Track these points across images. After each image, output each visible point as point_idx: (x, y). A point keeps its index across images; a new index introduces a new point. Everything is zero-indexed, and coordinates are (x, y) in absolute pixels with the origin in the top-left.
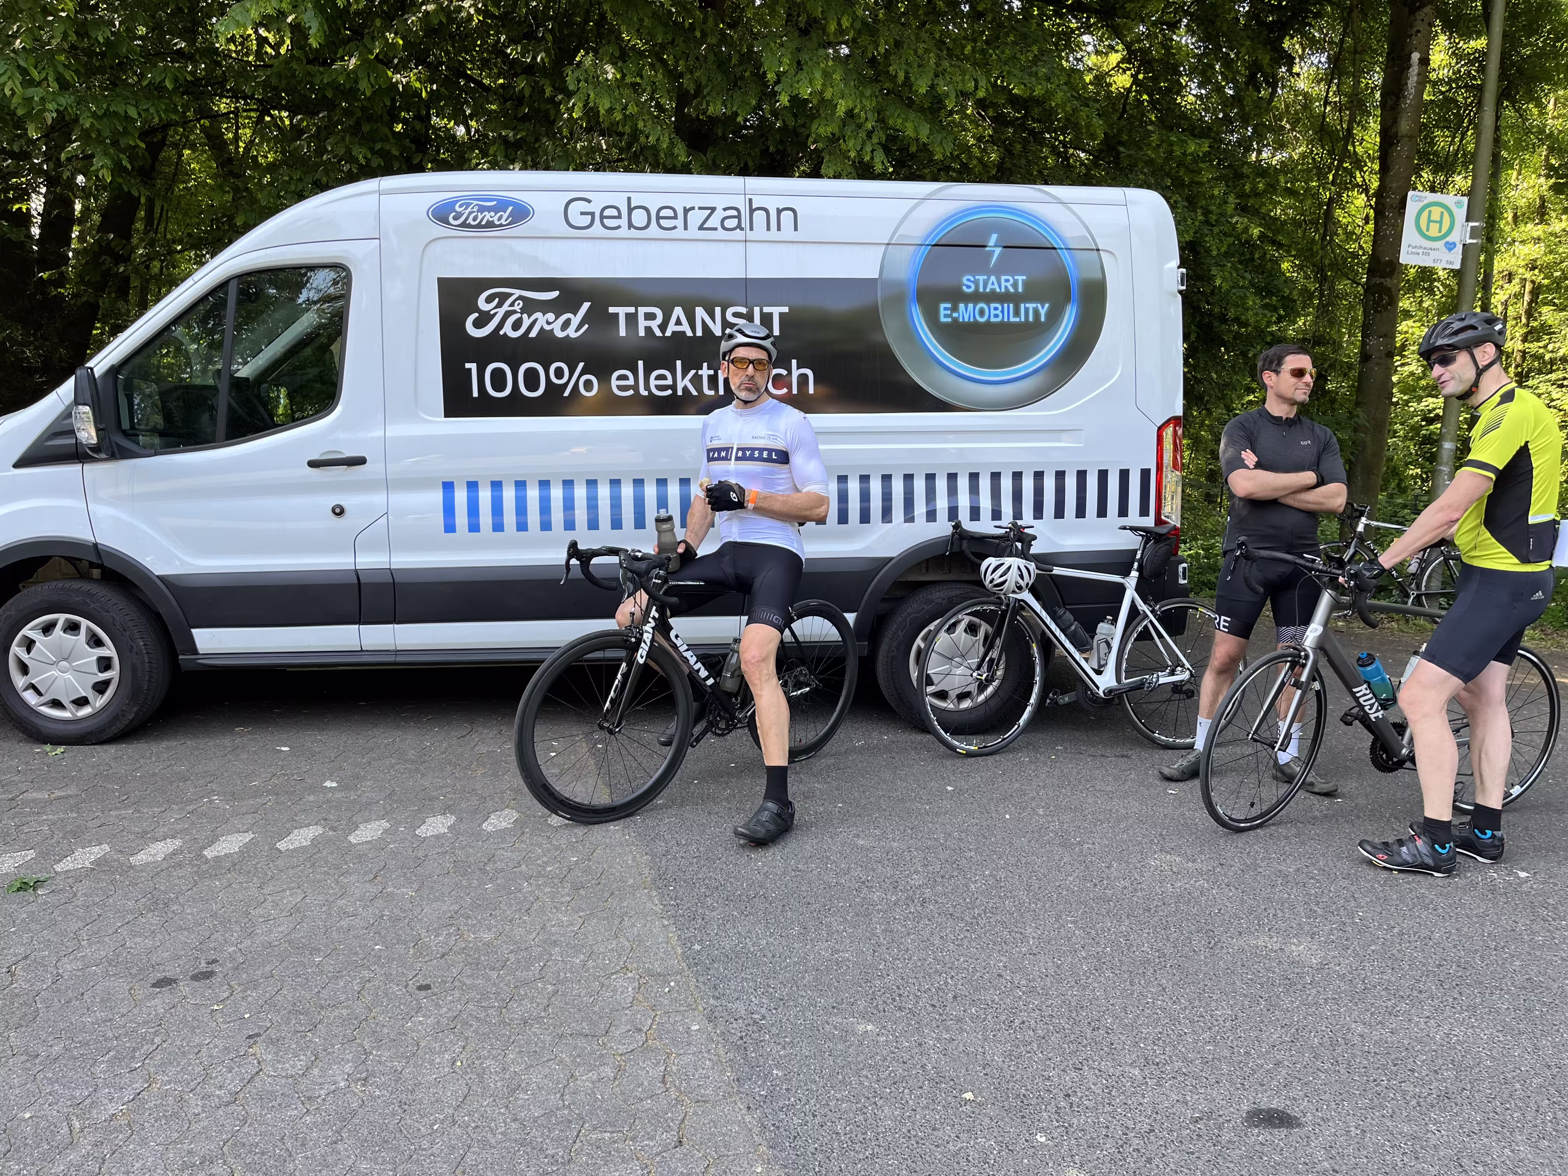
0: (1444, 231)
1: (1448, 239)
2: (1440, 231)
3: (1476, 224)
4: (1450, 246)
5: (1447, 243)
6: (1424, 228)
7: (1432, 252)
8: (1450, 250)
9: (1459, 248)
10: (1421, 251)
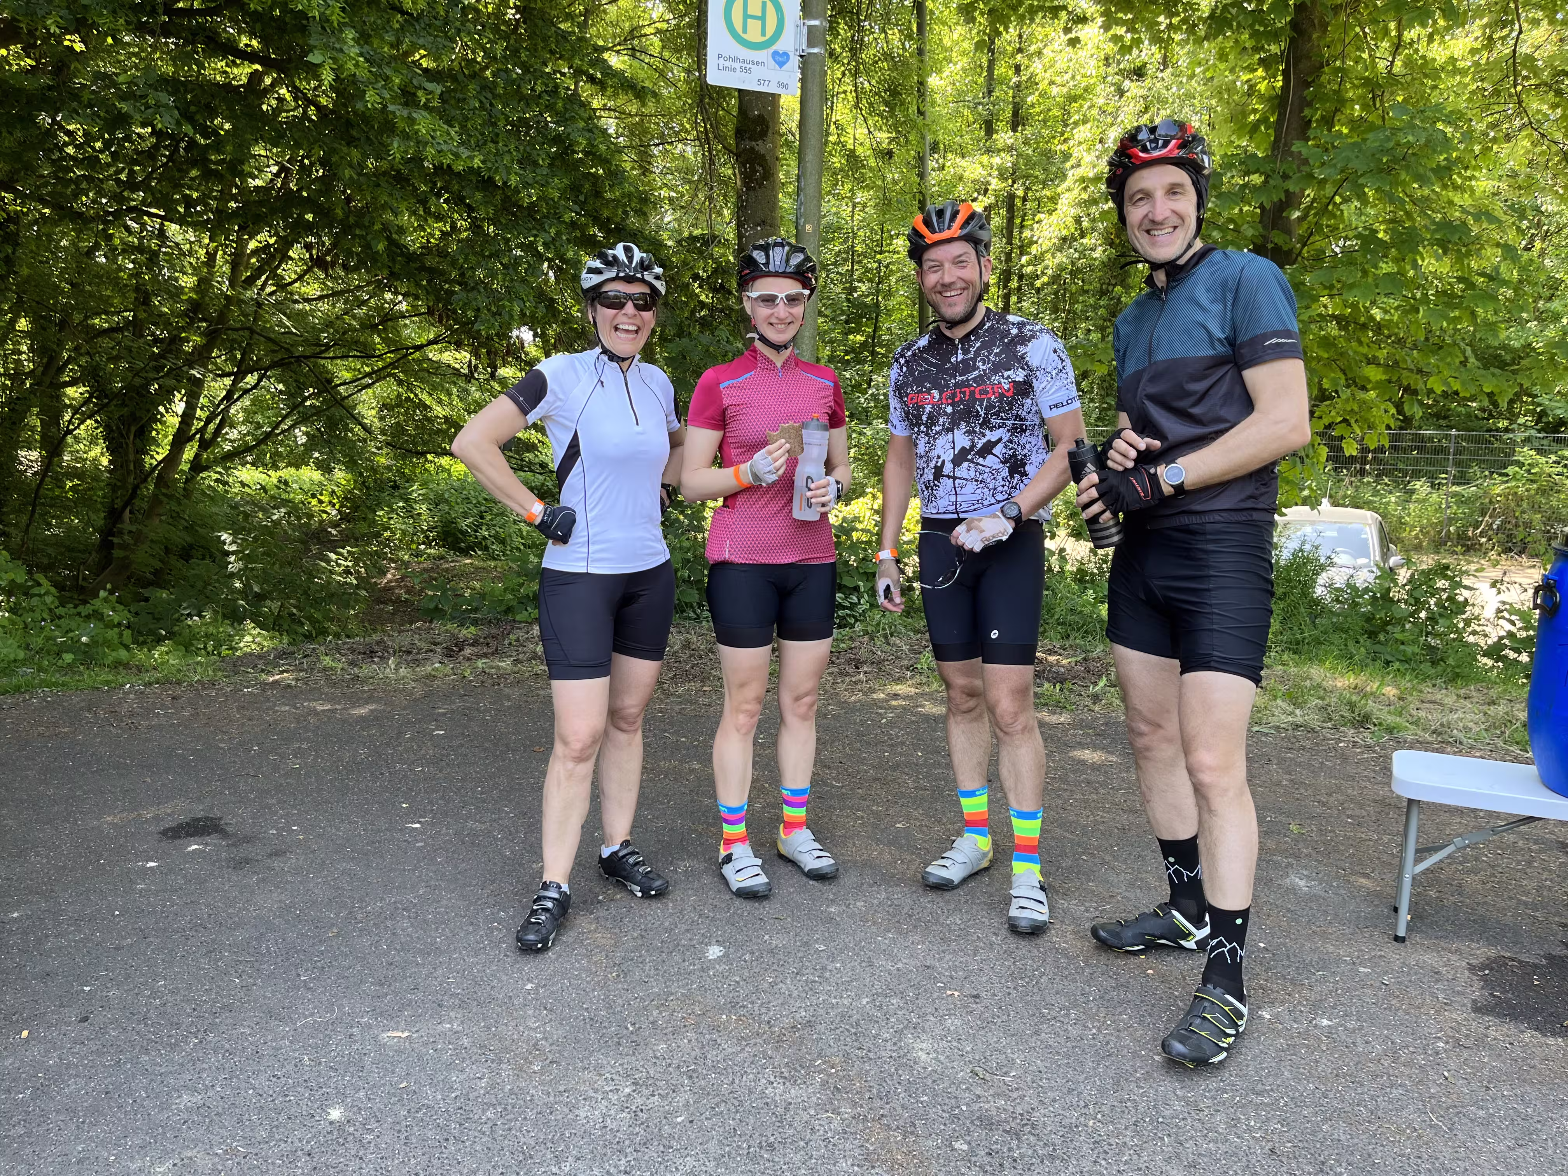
0: (770, 32)
1: (779, 46)
2: (763, 34)
3: (816, 23)
4: (781, 59)
5: (775, 53)
6: (739, 28)
7: (754, 68)
8: (781, 64)
9: (795, 62)
10: (737, 65)
